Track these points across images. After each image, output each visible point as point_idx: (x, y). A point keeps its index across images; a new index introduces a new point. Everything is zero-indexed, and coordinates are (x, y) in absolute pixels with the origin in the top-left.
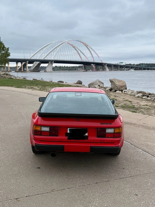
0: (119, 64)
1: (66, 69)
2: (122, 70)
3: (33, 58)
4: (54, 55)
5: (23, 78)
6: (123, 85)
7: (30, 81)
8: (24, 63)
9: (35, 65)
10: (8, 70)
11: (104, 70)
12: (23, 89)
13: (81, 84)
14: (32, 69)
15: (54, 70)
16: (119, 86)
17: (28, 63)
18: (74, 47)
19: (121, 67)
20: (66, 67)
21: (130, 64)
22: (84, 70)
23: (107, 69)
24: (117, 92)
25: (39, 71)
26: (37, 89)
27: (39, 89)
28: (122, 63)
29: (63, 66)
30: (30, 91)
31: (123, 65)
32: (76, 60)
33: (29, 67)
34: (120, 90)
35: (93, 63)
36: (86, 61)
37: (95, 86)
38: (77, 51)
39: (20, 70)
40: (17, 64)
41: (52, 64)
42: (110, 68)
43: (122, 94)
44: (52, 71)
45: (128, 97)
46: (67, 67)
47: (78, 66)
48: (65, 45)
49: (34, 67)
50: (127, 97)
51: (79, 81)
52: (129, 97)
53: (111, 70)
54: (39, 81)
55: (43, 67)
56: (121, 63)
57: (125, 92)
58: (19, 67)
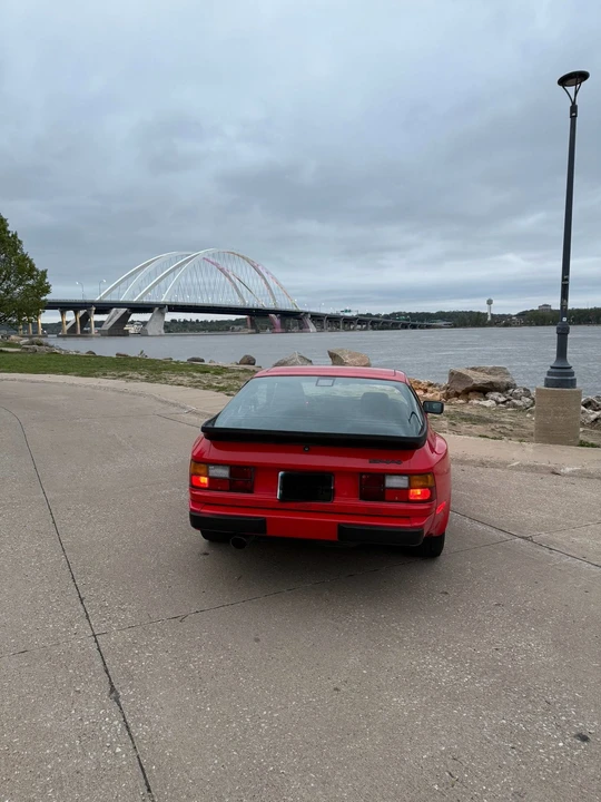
0: (342, 314)
1: (201, 327)
2: (350, 330)
3: (108, 299)
4: (166, 289)
5: (87, 353)
8: (82, 312)
9: (116, 318)
10: (37, 332)
11: (302, 328)
13: (254, 364)
14: (107, 329)
15: (170, 332)
17: (93, 312)
18: (222, 270)
19: (345, 323)
20: (202, 322)
21: (369, 315)
22: (250, 331)
23: (312, 328)
25: (126, 334)
28: (350, 311)
29: (194, 320)
31: (350, 317)
32: (227, 304)
33: (99, 324)
35: (275, 312)
36: (255, 306)
38: (230, 279)
39: (73, 329)
40: (63, 314)
41: (163, 314)
42: (318, 323)
44: (163, 331)
46: (205, 323)
47: (234, 319)
48: (196, 264)
49: (111, 324)
53: (321, 329)
55: (138, 321)
56: (347, 311)
58: (67, 323)
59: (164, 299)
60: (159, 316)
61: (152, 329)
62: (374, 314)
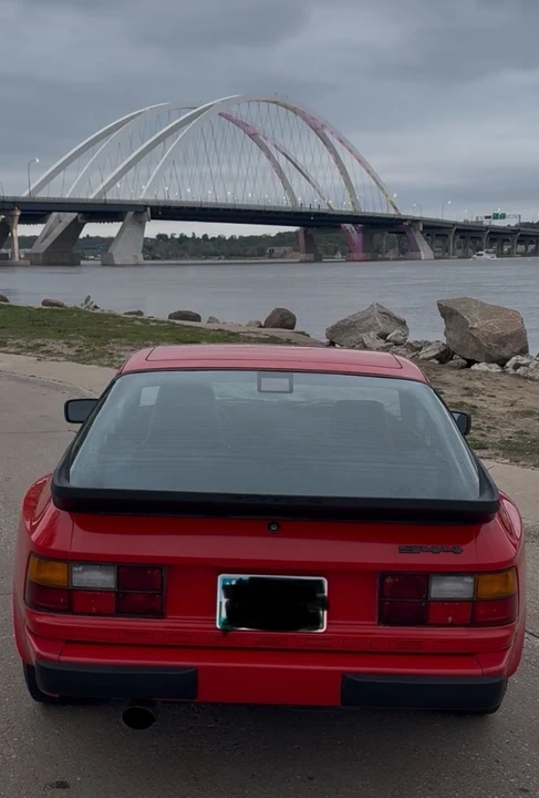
0: (486, 223)
1: (213, 249)
3: (43, 195)
4: (149, 176)
6: (509, 331)
7: (29, 310)
9: (57, 232)
11: (406, 252)
13: (292, 327)
14: (41, 251)
15: (154, 258)
16: (487, 338)
17: (17, 219)
18: (254, 136)
19: (494, 240)
20: (214, 239)
22: (303, 256)
23: (425, 250)
24: (475, 367)
25: (73, 262)
26: (60, 354)
27: (72, 352)
28: (503, 216)
29: (200, 235)
30: (25, 363)
31: (504, 228)
32: (262, 203)
33: (27, 242)
34: (490, 360)
35: (354, 219)
36: (315, 208)
37: (363, 335)
38: (269, 156)
41: (141, 224)
42: (439, 242)
43: (503, 377)
44: (141, 256)
46: (220, 240)
47: (273, 234)
49: (49, 242)
50: (528, 395)
51: (278, 310)
53: (443, 253)
54: (72, 310)
55: (98, 238)
56: (496, 216)
57: (517, 366)
60: (134, 229)
61: (121, 253)
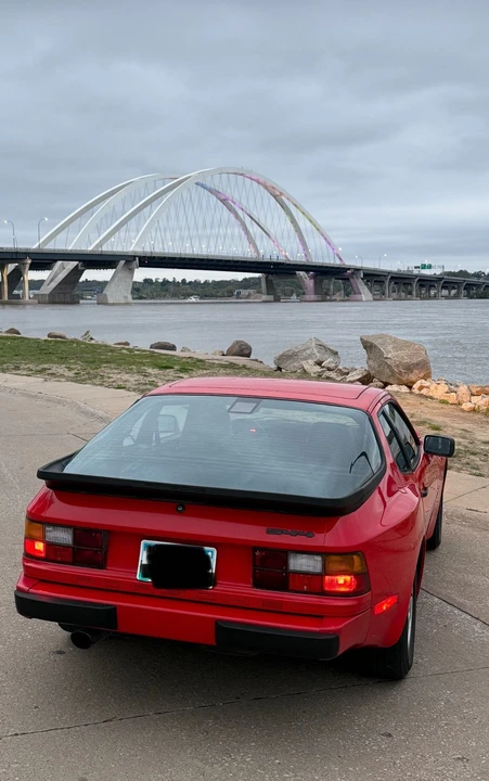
0: (416, 272)
1: (190, 291)
2: (430, 298)
3: (51, 247)
4: (138, 231)
5: (7, 332)
6: (415, 361)
7: (37, 341)
9: (61, 276)
11: (349, 293)
12: (7, 376)
13: (248, 355)
14: (48, 292)
15: (141, 298)
16: (398, 366)
17: (28, 266)
18: (224, 201)
19: (422, 286)
20: (190, 283)
21: (463, 273)
22: (264, 297)
23: (365, 293)
24: (389, 388)
25: (74, 301)
26: (62, 376)
27: (71, 374)
28: (430, 267)
29: (179, 280)
30: (35, 383)
31: (430, 276)
32: (230, 255)
33: (36, 285)
34: (400, 383)
35: (306, 268)
36: (275, 259)
37: (303, 363)
38: (237, 216)
41: (131, 271)
42: (377, 287)
43: (409, 396)
44: (130, 297)
45: (434, 408)
46: (196, 284)
47: (240, 280)
48: (185, 194)
49: (53, 285)
50: (426, 410)
51: (237, 342)
52: (437, 408)
53: (380, 296)
54: (72, 342)
55: (94, 281)
56: (424, 267)
57: (421, 388)
59: (132, 247)
60: (126, 273)
61: (114, 294)
62: (471, 271)
